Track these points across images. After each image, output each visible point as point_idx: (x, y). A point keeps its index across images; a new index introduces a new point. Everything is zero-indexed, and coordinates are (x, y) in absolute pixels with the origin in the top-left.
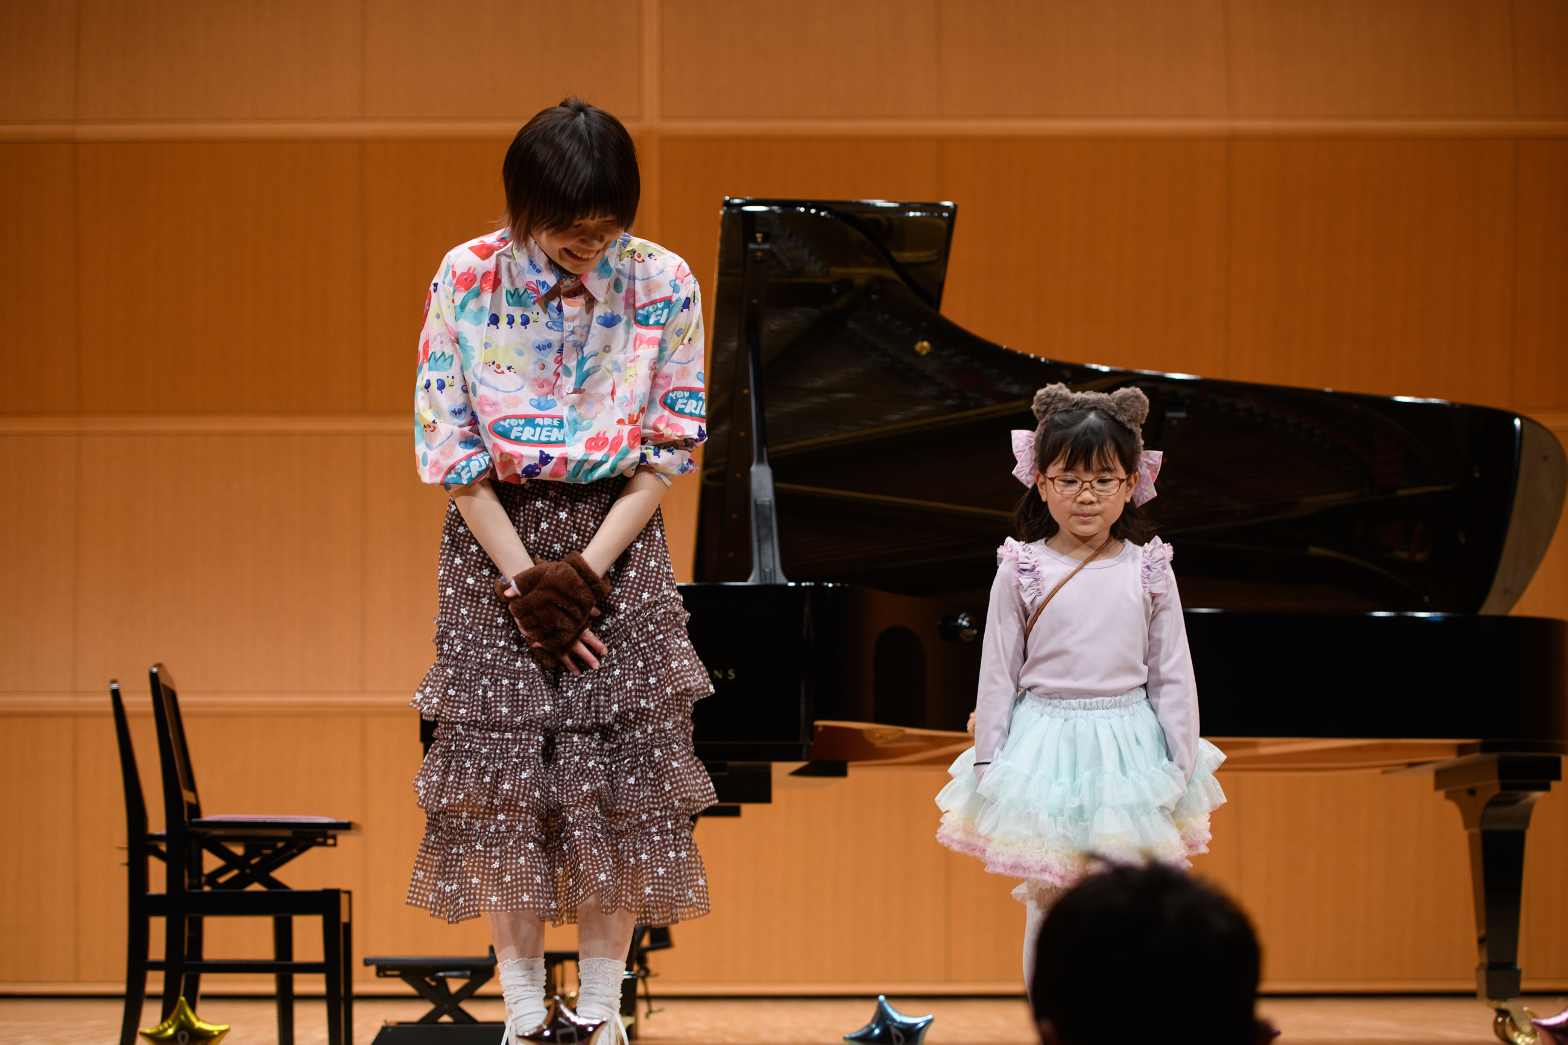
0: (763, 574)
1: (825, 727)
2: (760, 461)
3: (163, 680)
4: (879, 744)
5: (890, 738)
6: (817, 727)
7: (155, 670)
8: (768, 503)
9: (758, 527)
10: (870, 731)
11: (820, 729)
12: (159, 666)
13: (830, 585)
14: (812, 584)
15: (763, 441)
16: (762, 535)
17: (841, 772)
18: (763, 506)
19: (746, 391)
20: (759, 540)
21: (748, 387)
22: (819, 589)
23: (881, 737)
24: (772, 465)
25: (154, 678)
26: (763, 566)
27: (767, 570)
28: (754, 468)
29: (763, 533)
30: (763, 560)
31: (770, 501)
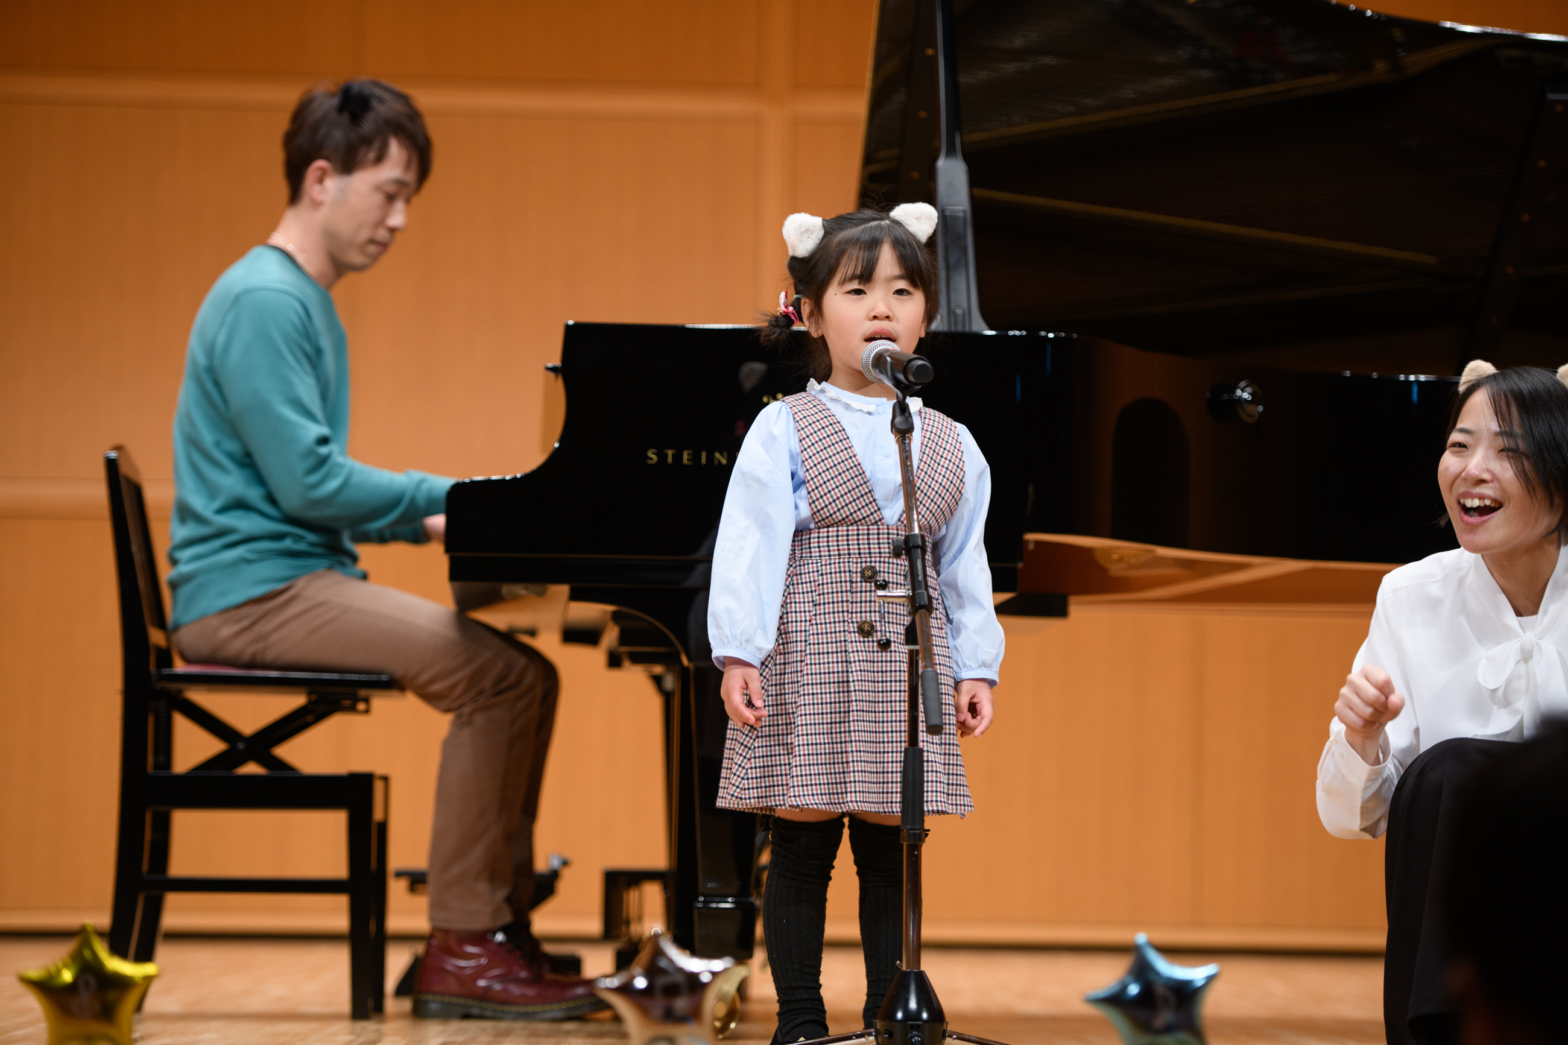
0: (952, 316)
1: (1038, 543)
2: (951, 152)
3: (124, 469)
4: (1116, 570)
5: (1133, 561)
6: (1027, 542)
7: (113, 455)
8: (961, 214)
9: (946, 249)
10: (1106, 551)
11: (1031, 546)
12: (119, 448)
13: (1051, 335)
14: (1024, 333)
15: (955, 125)
16: (952, 260)
17: (1058, 609)
18: (954, 218)
19: (930, 52)
20: (948, 268)
21: (934, 46)
22: (1033, 341)
23: (1121, 560)
24: (968, 159)
25: (112, 466)
26: (953, 306)
27: (959, 312)
28: (941, 163)
29: (953, 257)
30: (953, 296)
31: (964, 212)
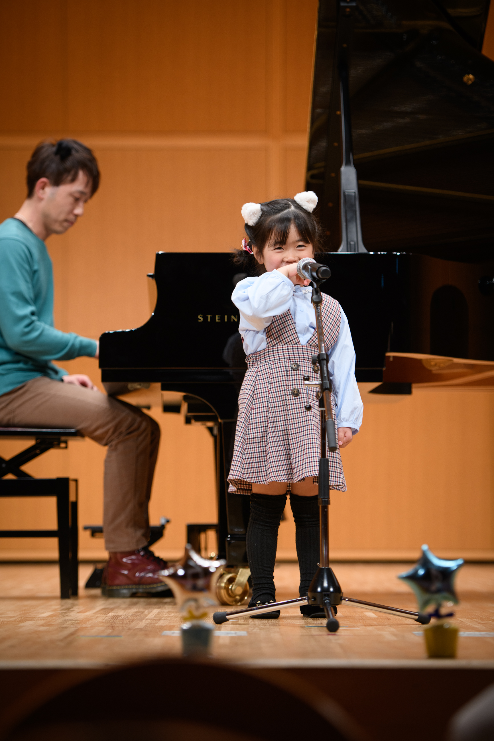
0: (349, 246)
1: (394, 357)
2: (348, 163)
4: (435, 370)
5: (442, 365)
6: (389, 357)
8: (353, 194)
9: (346, 212)
10: (427, 360)
11: (391, 359)
13: (398, 254)
14: (385, 253)
15: (350, 148)
16: (348, 217)
17: (408, 391)
18: (350, 196)
19: (338, 113)
20: (347, 221)
21: (340, 110)
22: (390, 257)
23: (435, 365)
24: (356, 166)
26: (349, 240)
27: (352, 243)
28: (343, 169)
29: (349, 215)
30: (349, 235)
31: (355, 193)
